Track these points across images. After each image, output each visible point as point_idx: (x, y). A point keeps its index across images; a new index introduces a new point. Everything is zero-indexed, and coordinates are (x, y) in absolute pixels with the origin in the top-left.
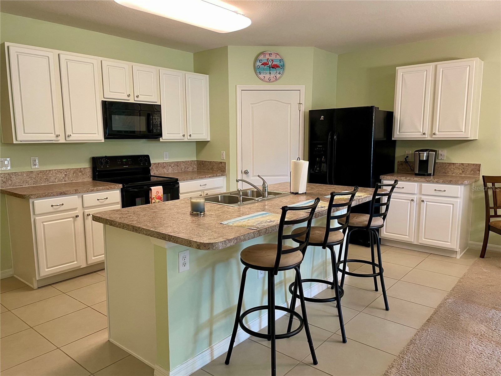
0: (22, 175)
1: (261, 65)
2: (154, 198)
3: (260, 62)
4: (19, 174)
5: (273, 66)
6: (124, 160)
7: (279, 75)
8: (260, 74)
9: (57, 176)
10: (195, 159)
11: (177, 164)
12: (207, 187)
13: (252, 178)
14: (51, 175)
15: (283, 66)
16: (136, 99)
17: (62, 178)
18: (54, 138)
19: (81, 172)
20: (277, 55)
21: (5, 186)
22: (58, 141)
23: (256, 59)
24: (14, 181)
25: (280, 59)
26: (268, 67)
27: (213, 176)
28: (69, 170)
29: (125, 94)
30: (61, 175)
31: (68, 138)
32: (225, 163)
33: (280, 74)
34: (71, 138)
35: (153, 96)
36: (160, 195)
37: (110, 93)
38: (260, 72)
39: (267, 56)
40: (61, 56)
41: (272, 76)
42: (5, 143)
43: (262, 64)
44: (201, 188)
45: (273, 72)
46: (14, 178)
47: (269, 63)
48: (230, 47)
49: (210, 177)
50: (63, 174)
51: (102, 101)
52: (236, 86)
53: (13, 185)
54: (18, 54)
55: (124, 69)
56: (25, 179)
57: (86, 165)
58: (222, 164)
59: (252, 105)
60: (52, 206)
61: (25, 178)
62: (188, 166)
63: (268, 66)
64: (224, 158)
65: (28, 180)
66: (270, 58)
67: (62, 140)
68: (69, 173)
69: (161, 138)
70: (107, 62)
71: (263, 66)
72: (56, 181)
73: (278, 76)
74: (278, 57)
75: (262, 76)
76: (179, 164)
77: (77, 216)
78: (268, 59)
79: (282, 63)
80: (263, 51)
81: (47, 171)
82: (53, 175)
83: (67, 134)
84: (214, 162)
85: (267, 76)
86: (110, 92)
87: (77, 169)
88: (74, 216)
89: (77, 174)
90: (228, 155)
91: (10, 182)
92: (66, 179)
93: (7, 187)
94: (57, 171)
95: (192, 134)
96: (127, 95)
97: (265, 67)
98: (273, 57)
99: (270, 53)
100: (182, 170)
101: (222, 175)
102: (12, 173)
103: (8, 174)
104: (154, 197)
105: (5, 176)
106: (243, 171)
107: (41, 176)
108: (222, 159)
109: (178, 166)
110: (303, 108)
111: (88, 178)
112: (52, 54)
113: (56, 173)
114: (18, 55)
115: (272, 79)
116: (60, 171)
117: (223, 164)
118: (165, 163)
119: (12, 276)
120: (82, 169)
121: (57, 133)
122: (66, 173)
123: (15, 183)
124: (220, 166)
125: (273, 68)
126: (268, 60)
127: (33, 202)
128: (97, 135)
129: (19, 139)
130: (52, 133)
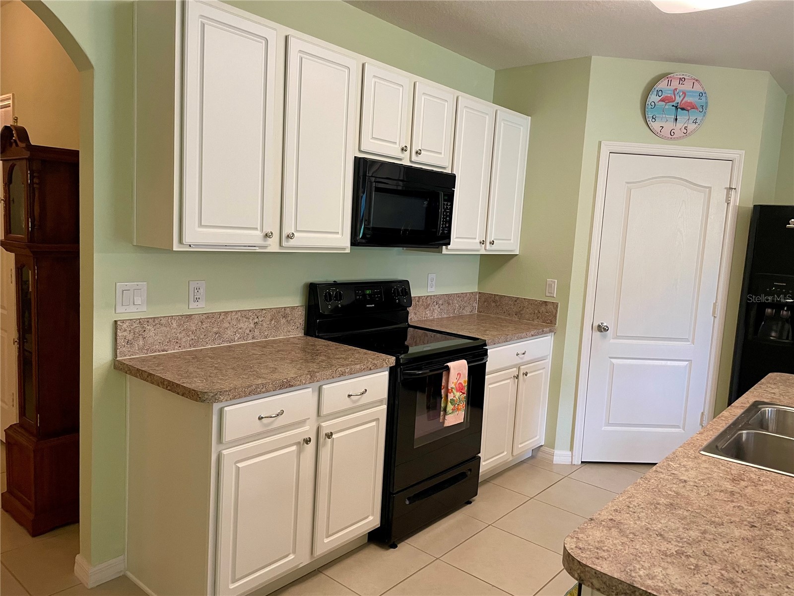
0: (168, 325)
1: (660, 101)
2: (452, 388)
3: (657, 94)
4: (164, 321)
5: (683, 106)
6: (368, 292)
7: (694, 126)
8: (654, 120)
9: (240, 326)
10: (475, 289)
11: (448, 299)
12: (527, 358)
13: (612, 341)
14: (227, 325)
15: (704, 108)
16: (414, 158)
17: (248, 331)
18: (260, 242)
19: (285, 316)
20: (696, 83)
21: (129, 351)
22: (266, 247)
23: (649, 89)
24: (150, 340)
25: (702, 91)
26: (673, 106)
27: (538, 334)
28: (264, 312)
29: (397, 146)
30: (247, 324)
31: (287, 242)
32: (555, 306)
33: (696, 122)
34: (292, 242)
35: (443, 153)
36: (462, 382)
37: (372, 141)
38: (654, 117)
39: (675, 84)
40: (292, 41)
41: (680, 125)
42: (139, 245)
43: (662, 100)
44: (518, 360)
45: (682, 116)
46: (151, 331)
47: (677, 97)
48: (595, 59)
49: (532, 336)
50: (251, 321)
51: (355, 157)
52: (600, 143)
53: (147, 350)
54: (205, 21)
55: (401, 89)
56: (174, 335)
57: (295, 301)
58: (546, 305)
59: (629, 185)
60: (260, 418)
61: (173, 331)
62: (465, 304)
63: (674, 104)
64: (554, 295)
65: (180, 336)
66: (681, 88)
67: (273, 246)
68: (262, 318)
69: (444, 247)
70: (374, 68)
71: (663, 103)
72: (236, 338)
73: (692, 127)
74: (698, 88)
75: (656, 126)
76: (451, 299)
77: (307, 441)
78: (676, 89)
79: (703, 98)
80: (667, 71)
81: (220, 313)
82: (231, 324)
83: (286, 231)
84: (525, 299)
85: (669, 125)
86: (373, 138)
87: (278, 310)
88: (301, 439)
89: (278, 322)
90: (565, 289)
91: (141, 343)
92: (257, 333)
93: (135, 353)
94: (239, 314)
95: (496, 239)
96: (400, 149)
97: (667, 107)
98: (687, 86)
99: (682, 77)
100: (454, 312)
101: (551, 331)
102: (148, 320)
103: (140, 322)
104: (453, 386)
105: (132, 327)
106: (596, 324)
107: (206, 327)
108: (548, 294)
109: (449, 304)
110: (736, 199)
111: (295, 331)
112: (274, 32)
113: (237, 318)
114: (203, 25)
115: (678, 133)
116: (244, 314)
117: (550, 307)
118: (429, 298)
119: (121, 574)
120: (288, 311)
121: (267, 230)
122: (256, 320)
123: (153, 344)
124: (543, 309)
125: (683, 109)
126: (676, 93)
127: (221, 412)
128: (339, 236)
129: (187, 239)
130: (256, 229)
